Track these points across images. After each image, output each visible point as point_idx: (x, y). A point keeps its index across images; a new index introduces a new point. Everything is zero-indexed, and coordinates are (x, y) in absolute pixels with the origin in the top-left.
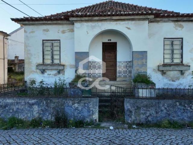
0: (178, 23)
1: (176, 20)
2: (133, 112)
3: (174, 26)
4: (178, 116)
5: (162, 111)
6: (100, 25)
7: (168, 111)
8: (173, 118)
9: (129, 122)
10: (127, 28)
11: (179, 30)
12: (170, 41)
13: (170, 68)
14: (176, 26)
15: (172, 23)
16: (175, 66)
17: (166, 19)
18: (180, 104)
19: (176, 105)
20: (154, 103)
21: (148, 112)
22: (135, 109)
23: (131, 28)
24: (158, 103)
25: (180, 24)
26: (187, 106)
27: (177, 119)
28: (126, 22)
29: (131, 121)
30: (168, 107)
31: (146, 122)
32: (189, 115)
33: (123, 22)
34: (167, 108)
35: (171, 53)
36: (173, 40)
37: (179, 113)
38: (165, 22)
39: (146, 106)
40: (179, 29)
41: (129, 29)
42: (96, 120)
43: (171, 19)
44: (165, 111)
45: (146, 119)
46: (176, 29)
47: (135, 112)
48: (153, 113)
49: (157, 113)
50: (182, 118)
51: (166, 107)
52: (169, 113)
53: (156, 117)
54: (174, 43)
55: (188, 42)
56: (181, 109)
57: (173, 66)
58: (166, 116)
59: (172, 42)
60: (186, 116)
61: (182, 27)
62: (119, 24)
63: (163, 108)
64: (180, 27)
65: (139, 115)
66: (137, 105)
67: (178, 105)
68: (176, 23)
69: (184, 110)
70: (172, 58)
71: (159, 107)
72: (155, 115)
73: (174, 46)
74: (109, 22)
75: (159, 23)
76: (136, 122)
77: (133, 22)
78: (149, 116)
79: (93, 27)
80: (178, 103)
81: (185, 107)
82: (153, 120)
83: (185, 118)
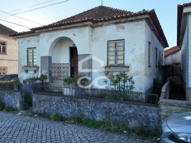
0: (119, 24)
1: (115, 22)
2: (37, 104)
3: (116, 28)
4: (64, 111)
5: (53, 105)
6: (55, 34)
7: (57, 106)
8: (60, 112)
9: (35, 111)
10: (73, 34)
11: (121, 32)
12: (114, 43)
13: (110, 70)
14: (118, 28)
15: (114, 25)
16: (114, 67)
17: (106, 23)
18: (65, 101)
19: (62, 101)
20: (49, 98)
21: (45, 105)
22: (38, 102)
23: (76, 34)
24: (51, 98)
25: (122, 26)
26: (69, 103)
27: (63, 113)
28: (73, 30)
29: (36, 111)
30: (57, 102)
31: (44, 113)
32: (71, 111)
33: (70, 30)
34: (57, 104)
35: (114, 55)
36: (116, 42)
37: (64, 109)
38: (107, 25)
39: (44, 100)
40: (121, 30)
41: (75, 35)
42: (18, 108)
43: (110, 22)
44: (55, 106)
45: (44, 111)
46: (118, 31)
47: (38, 104)
48: (48, 106)
49: (50, 106)
50: (66, 113)
51: (56, 102)
52: (58, 107)
53: (50, 110)
54: (117, 44)
55: (129, 43)
56: (65, 105)
57: (112, 67)
58: (56, 110)
59: (116, 44)
60: (69, 112)
61: (123, 28)
62: (68, 31)
63: (54, 103)
64: (121, 29)
65: (40, 107)
66: (39, 99)
67: (63, 101)
68: (118, 25)
69: (67, 106)
70: (116, 60)
71: (52, 102)
72: (49, 108)
73: (117, 47)
74: (61, 31)
75: (103, 27)
76: (38, 112)
77: (78, 29)
78: (46, 108)
79: (51, 36)
80: (63, 100)
81: (68, 103)
82: (48, 112)
83: (68, 113)
